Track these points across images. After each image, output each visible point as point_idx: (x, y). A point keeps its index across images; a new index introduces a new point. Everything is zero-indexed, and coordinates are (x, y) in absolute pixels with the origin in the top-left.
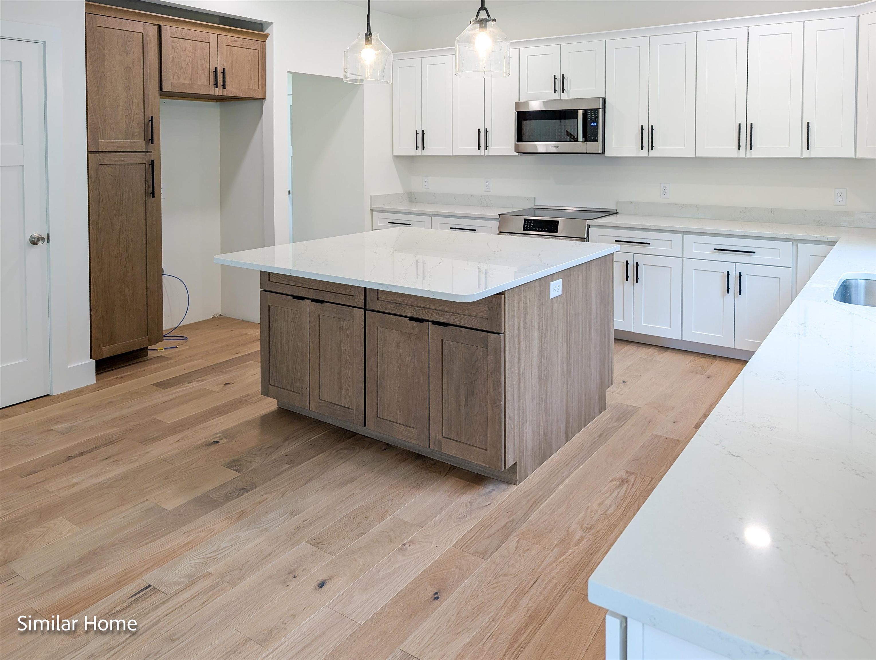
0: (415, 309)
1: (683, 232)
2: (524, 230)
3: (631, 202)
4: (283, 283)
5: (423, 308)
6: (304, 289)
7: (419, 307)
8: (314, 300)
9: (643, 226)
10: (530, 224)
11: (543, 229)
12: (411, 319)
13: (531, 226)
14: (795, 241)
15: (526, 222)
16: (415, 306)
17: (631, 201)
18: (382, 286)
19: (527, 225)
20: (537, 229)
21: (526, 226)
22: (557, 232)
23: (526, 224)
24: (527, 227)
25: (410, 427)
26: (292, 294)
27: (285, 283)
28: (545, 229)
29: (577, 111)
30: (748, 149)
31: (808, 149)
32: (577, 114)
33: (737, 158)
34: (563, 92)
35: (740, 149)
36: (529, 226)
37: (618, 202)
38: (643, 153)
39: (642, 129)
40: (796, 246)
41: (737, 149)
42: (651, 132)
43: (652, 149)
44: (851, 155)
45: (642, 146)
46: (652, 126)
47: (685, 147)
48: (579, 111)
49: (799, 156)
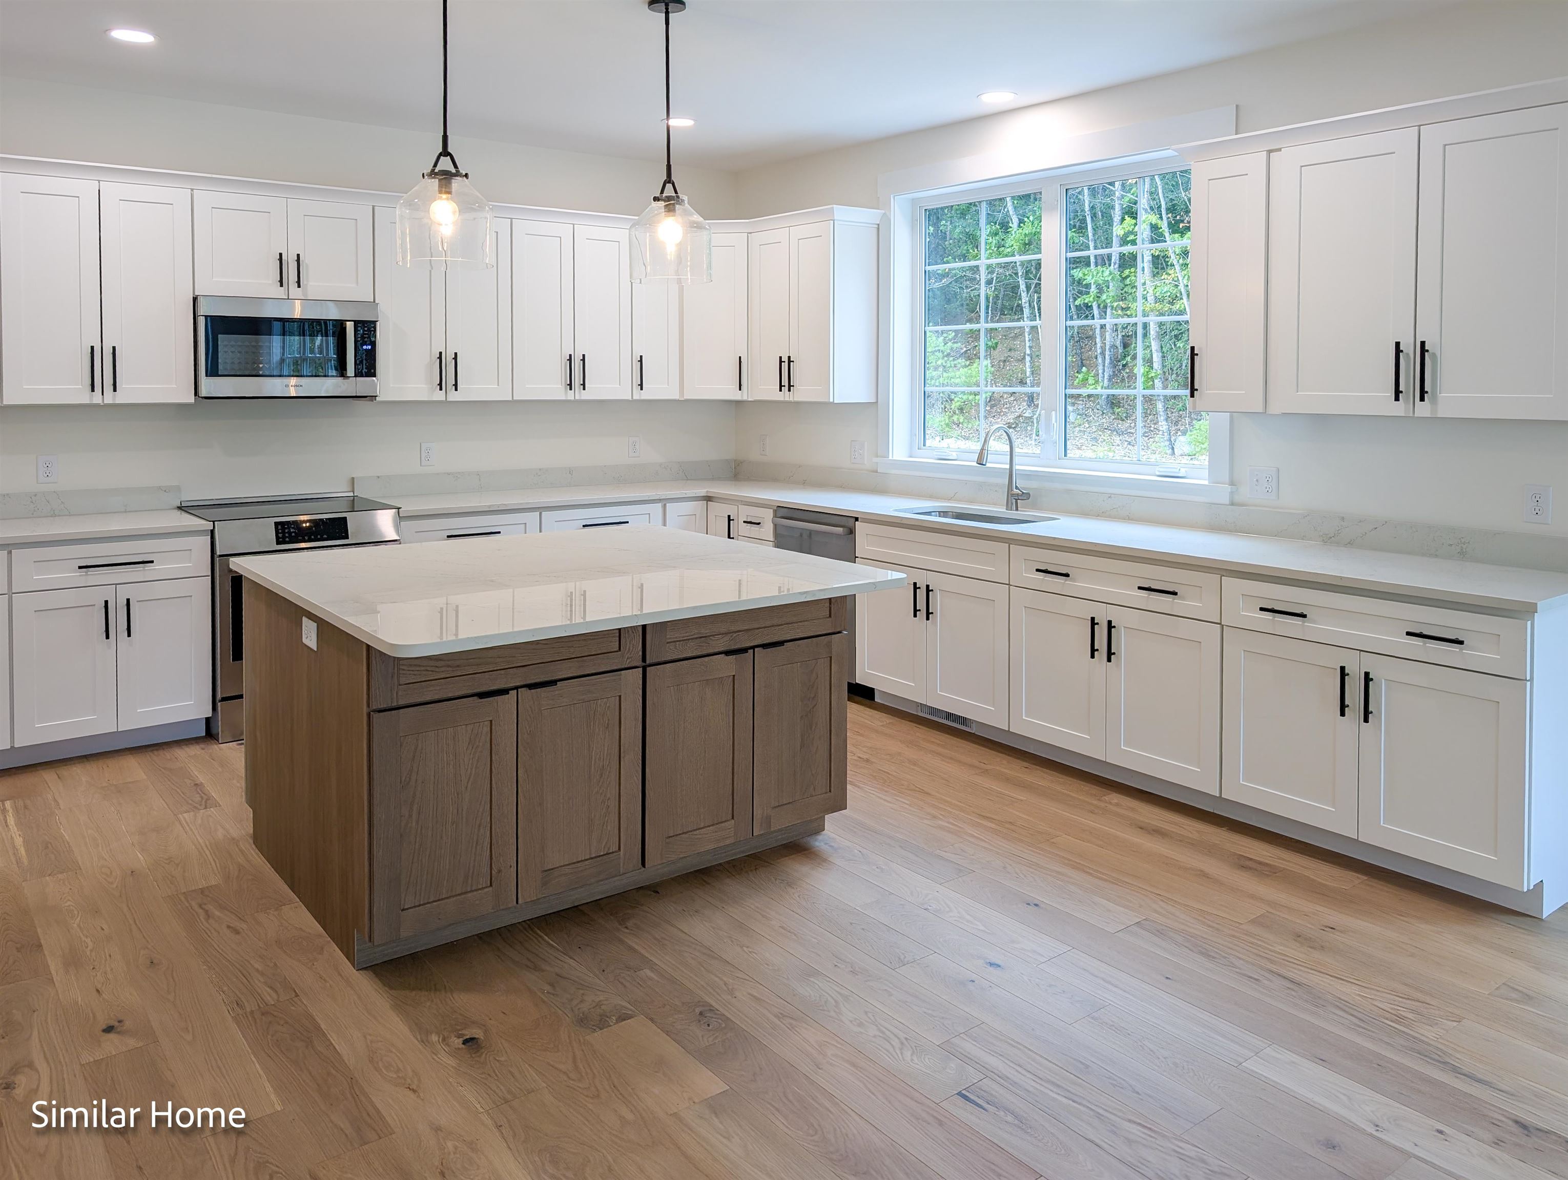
0: (731, 636)
1: (540, 509)
2: (278, 543)
3: (378, 477)
4: (442, 676)
5: (743, 631)
6: (503, 672)
7: (735, 632)
8: (531, 686)
9: (490, 506)
10: (289, 530)
11: (319, 537)
12: (728, 653)
13: (293, 534)
14: (664, 502)
15: (280, 527)
16: (731, 633)
17: (378, 475)
18: (805, 595)
19: (283, 533)
20: (306, 538)
21: (280, 535)
22: (347, 537)
23: (280, 531)
24: (284, 537)
25: (722, 822)
26: (470, 692)
27: (448, 676)
28: (322, 536)
29: (346, 324)
30: (580, 388)
31: (642, 389)
32: (346, 328)
33: (570, 401)
34: (299, 286)
35: (571, 389)
36: (287, 535)
37: (353, 479)
38: (440, 396)
39: (440, 358)
40: (664, 507)
41: (566, 389)
42: (451, 362)
43: (456, 390)
44: (676, 396)
45: (440, 384)
46: (456, 354)
47: (498, 385)
48: (348, 323)
49: (630, 398)
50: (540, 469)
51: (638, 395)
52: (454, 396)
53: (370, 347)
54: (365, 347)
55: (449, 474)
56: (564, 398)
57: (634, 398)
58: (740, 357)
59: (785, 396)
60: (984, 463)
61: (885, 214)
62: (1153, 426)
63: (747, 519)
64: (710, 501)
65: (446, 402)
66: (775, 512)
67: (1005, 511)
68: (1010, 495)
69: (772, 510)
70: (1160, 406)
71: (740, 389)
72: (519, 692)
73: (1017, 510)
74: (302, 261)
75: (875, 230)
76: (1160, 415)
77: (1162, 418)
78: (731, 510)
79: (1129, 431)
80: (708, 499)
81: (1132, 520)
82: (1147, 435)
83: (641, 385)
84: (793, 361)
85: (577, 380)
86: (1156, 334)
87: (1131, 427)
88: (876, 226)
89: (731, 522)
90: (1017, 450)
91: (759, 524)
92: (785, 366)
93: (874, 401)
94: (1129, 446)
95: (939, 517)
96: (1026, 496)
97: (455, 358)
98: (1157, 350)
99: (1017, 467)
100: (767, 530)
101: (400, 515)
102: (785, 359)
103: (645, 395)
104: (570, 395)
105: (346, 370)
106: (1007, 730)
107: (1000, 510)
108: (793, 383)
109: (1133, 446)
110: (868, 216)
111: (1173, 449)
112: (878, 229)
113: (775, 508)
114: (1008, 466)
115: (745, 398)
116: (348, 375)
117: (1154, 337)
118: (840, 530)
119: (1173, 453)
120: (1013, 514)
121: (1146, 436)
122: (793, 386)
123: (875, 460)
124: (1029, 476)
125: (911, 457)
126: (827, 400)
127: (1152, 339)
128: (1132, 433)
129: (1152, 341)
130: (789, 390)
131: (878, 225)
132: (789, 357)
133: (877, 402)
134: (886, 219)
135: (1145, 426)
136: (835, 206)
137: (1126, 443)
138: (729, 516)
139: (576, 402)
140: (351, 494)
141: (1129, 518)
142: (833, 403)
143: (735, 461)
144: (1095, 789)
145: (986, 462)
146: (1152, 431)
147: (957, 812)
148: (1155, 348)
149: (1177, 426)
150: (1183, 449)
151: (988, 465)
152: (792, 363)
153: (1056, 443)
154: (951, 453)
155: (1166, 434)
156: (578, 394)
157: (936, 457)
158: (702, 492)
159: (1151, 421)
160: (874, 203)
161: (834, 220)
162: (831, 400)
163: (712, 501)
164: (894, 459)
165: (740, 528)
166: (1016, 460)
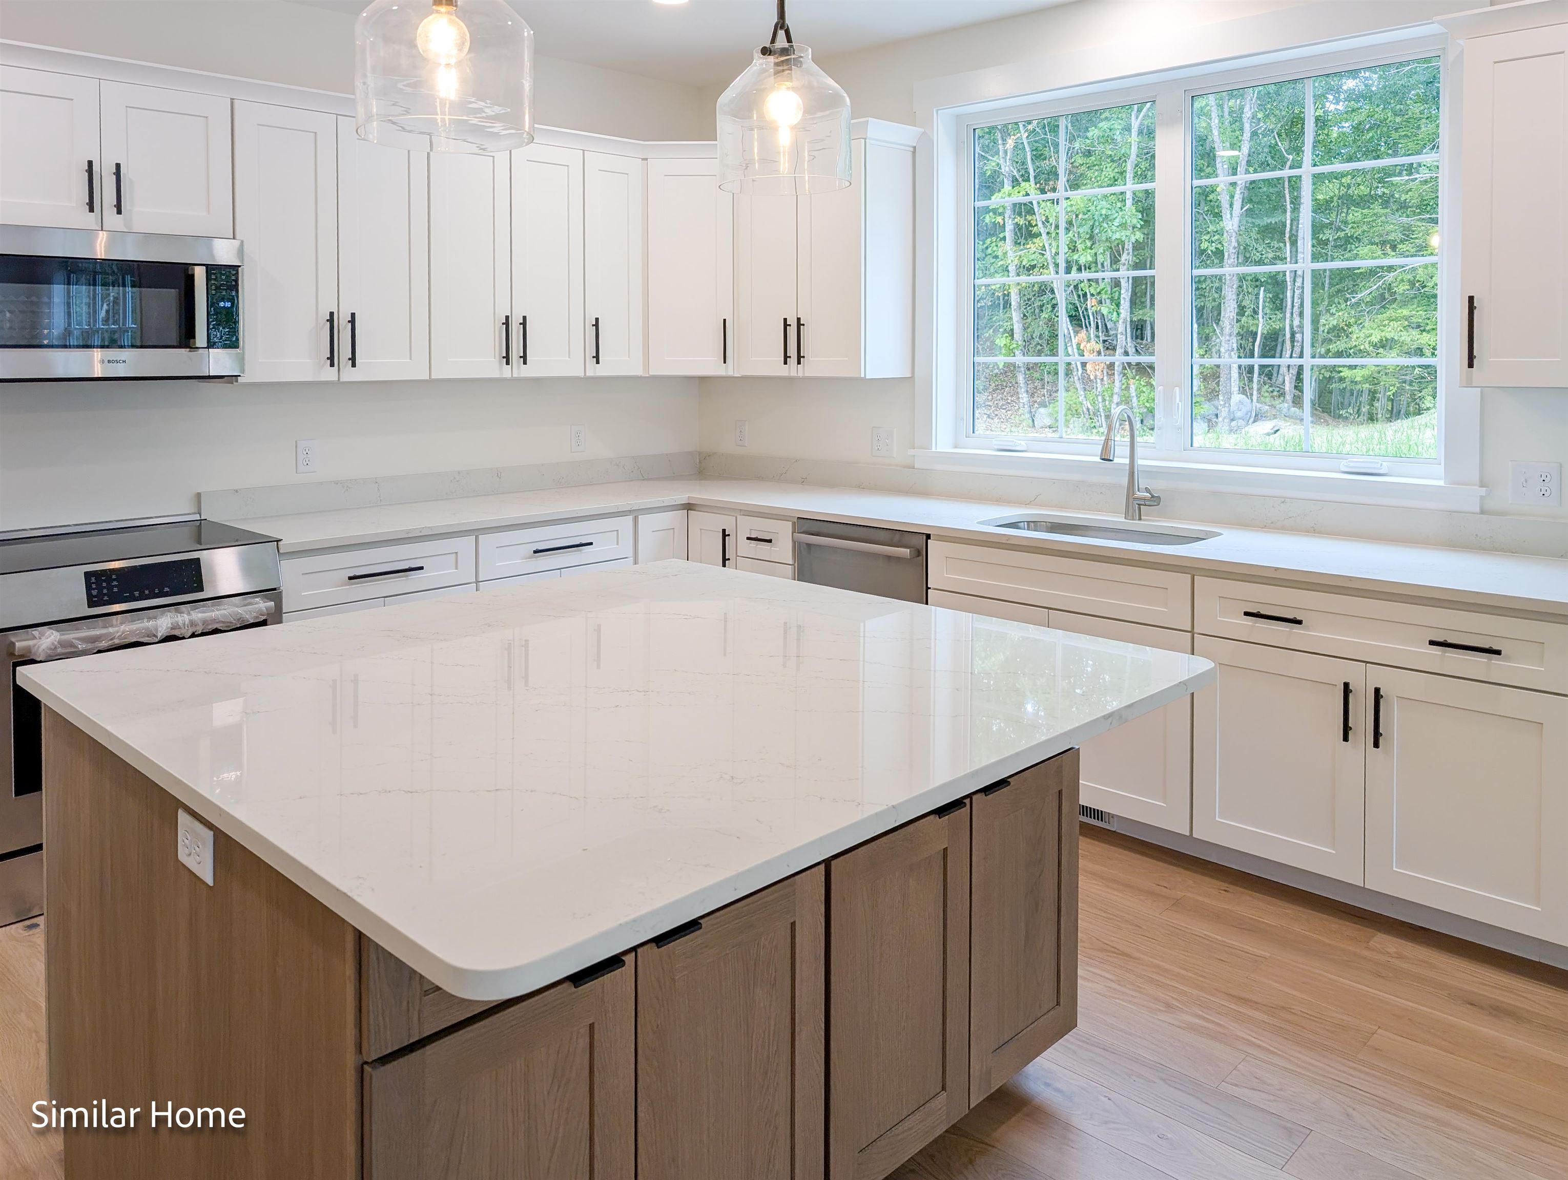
1: (476, 532)
2: (92, 605)
3: (237, 491)
9: (408, 532)
10: (108, 584)
11: (157, 591)
12: (939, 812)
13: (114, 590)
14: (635, 513)
15: (93, 580)
17: (236, 488)
19: (99, 589)
20: (137, 594)
21: (95, 593)
22: (201, 589)
23: (94, 586)
24: (100, 595)
25: (930, 1100)
28: (142, 593)
29: (193, 270)
30: (518, 363)
31: (598, 362)
32: (193, 276)
33: (505, 380)
34: (119, 212)
35: (508, 363)
36: (105, 591)
37: (199, 495)
38: (330, 374)
39: (331, 321)
40: (636, 520)
41: (500, 363)
42: (345, 327)
43: (354, 365)
44: (638, 371)
45: (331, 358)
46: (353, 315)
47: (411, 359)
48: (196, 268)
49: (582, 375)
50: (459, 473)
51: (594, 370)
52: (350, 374)
53: (228, 304)
54: (222, 304)
55: (336, 483)
56: (498, 376)
57: (587, 375)
58: (725, 320)
59: (792, 369)
60: (1111, 459)
61: (924, 133)
62: (1010, 398)
63: (751, 534)
64: (691, 510)
65: (339, 383)
66: (794, 524)
67: (1123, 520)
68: (1131, 500)
69: (791, 523)
70: (1021, 378)
71: (725, 362)
72: (639, 955)
73: (1140, 519)
74: (124, 174)
75: (910, 154)
76: (1021, 388)
77: (1023, 390)
78: (727, 523)
79: (987, 403)
80: (689, 507)
81: (1320, 533)
82: (1004, 407)
83: (597, 358)
84: (803, 325)
85: (516, 350)
86: (1017, 305)
87: (988, 399)
88: (912, 149)
89: (727, 538)
90: (1138, 439)
91: (770, 541)
92: (792, 331)
93: (909, 375)
94: (988, 420)
95: (1028, 530)
96: (1155, 500)
97: (353, 321)
98: (1018, 322)
99: (1140, 462)
100: (783, 549)
101: (281, 551)
102: (792, 322)
103: (601, 370)
104: (506, 372)
105: (194, 337)
106: (1188, 834)
107: (1118, 519)
108: (804, 353)
109: (993, 419)
110: (905, 134)
111: (1033, 421)
112: (914, 152)
113: (796, 520)
114: (1127, 461)
115: (730, 373)
116: (198, 345)
117: (1015, 307)
118: (905, 552)
119: (1034, 426)
120: (1135, 525)
121: (1004, 409)
122: (804, 357)
123: (911, 452)
124: (1153, 473)
125: (956, 447)
126: (858, 376)
127: (1013, 309)
128: (990, 406)
129: (1013, 312)
130: (799, 363)
131: (915, 148)
132: (799, 319)
133: (912, 377)
134: (927, 140)
135: (1002, 399)
136: (870, 119)
137: (985, 416)
138: (724, 531)
139: (513, 380)
140: (197, 517)
141: (1315, 531)
142: (864, 379)
143: (700, 453)
144: (1349, 929)
145: (1113, 458)
146: (1009, 403)
147: (1195, 992)
148: (1017, 319)
149: (1033, 397)
150: (1044, 421)
151: (1116, 460)
152: (802, 327)
153: (1181, 429)
154: (1019, 442)
155: (1026, 406)
156: (518, 370)
157: (996, 447)
158: (682, 498)
159: (1008, 394)
160: (911, 120)
161: (865, 139)
162: (863, 376)
163: (694, 510)
164: (938, 450)
165: (740, 546)
166: (1139, 451)
